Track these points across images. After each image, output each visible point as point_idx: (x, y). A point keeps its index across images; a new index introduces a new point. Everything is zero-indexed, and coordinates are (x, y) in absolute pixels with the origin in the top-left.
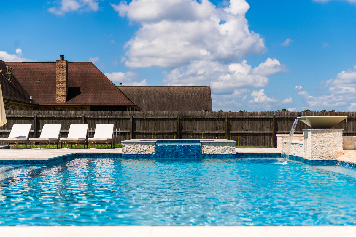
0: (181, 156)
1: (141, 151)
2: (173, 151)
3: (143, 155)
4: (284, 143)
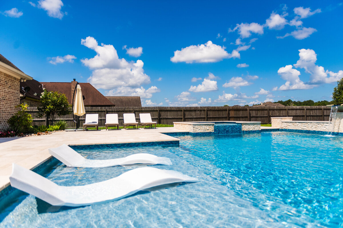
1: (205, 130)
3: (207, 132)
4: (282, 122)
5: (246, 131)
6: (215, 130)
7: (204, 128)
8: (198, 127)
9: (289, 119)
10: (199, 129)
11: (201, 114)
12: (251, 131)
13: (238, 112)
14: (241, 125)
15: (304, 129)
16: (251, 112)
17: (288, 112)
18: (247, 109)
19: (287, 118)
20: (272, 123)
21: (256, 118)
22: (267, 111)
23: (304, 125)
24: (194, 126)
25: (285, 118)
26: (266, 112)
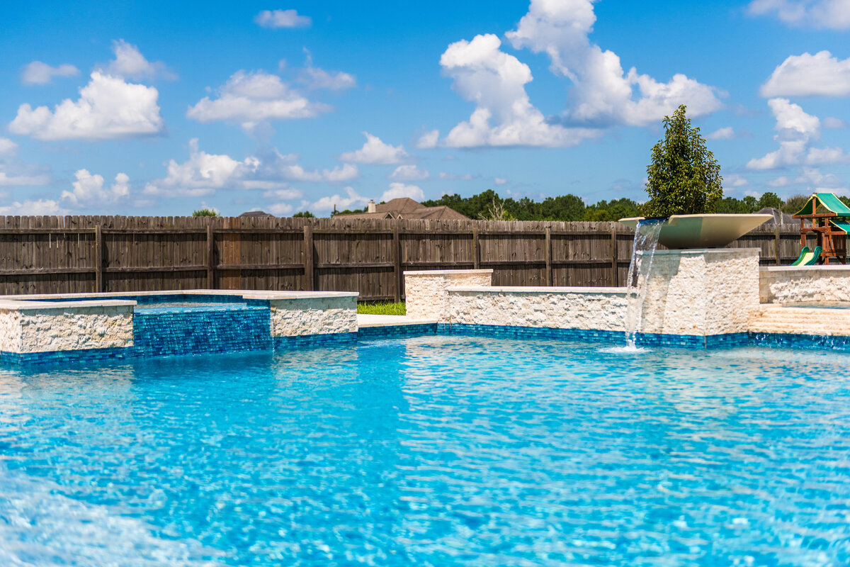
0: (210, 346)
1: (87, 336)
2: (188, 333)
3: (96, 350)
4: (450, 293)
5: (291, 338)
6: (138, 337)
7: (81, 326)
8: (48, 324)
9: (479, 279)
10: (54, 332)
11: (70, 254)
12: (316, 335)
13: (257, 245)
14: (268, 311)
15: (535, 323)
16: (319, 244)
17: (478, 247)
18: (301, 230)
19: (470, 275)
20: (408, 298)
21: (342, 275)
22: (389, 242)
23: (536, 306)
24: (27, 319)
25: (461, 276)
26: (386, 245)
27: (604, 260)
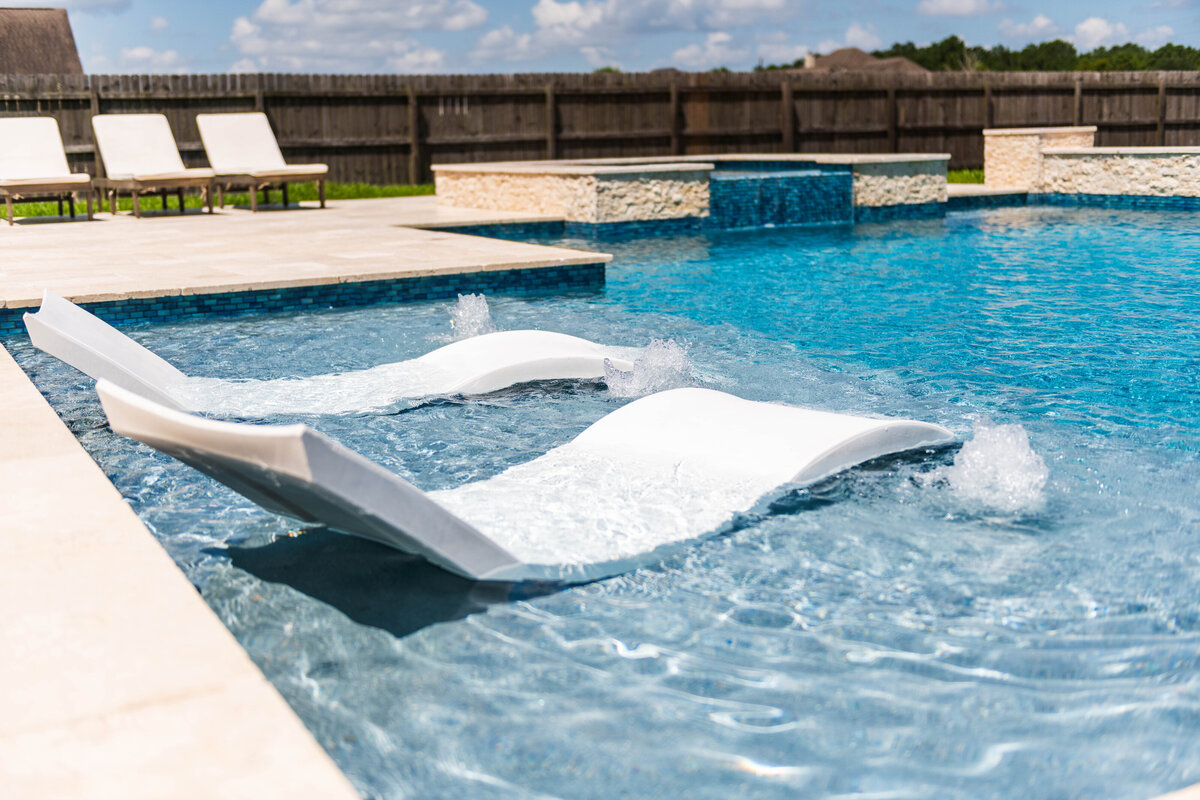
1: (662, 205)
3: (671, 220)
4: (1047, 156)
5: (874, 209)
6: (715, 205)
7: (656, 193)
8: (622, 191)
9: (1079, 139)
10: (629, 200)
12: (901, 205)
13: (728, 107)
14: (849, 178)
18: (779, 87)
19: (1070, 134)
20: (989, 162)
23: (1166, 171)
24: (603, 184)
25: (1060, 136)
27: (1148, 120)
